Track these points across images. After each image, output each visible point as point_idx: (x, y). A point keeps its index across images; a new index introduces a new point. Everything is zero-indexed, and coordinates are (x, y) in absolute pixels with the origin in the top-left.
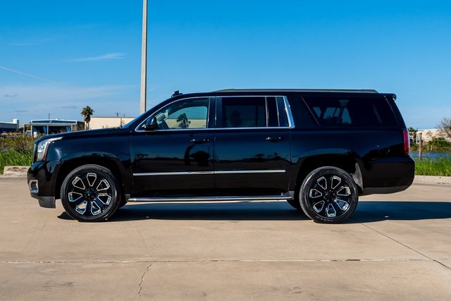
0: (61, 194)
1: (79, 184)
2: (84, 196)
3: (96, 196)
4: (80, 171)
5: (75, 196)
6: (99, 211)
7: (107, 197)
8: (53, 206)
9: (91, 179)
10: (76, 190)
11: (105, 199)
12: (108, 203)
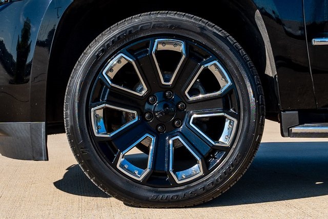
0: (67, 112)
1: (126, 76)
2: (142, 119)
3: (181, 116)
4: (129, 33)
5: (112, 119)
6: (196, 169)
7: (222, 120)
8: (40, 154)
9: (168, 59)
10: (116, 97)
11: (214, 127)
12: (224, 140)
